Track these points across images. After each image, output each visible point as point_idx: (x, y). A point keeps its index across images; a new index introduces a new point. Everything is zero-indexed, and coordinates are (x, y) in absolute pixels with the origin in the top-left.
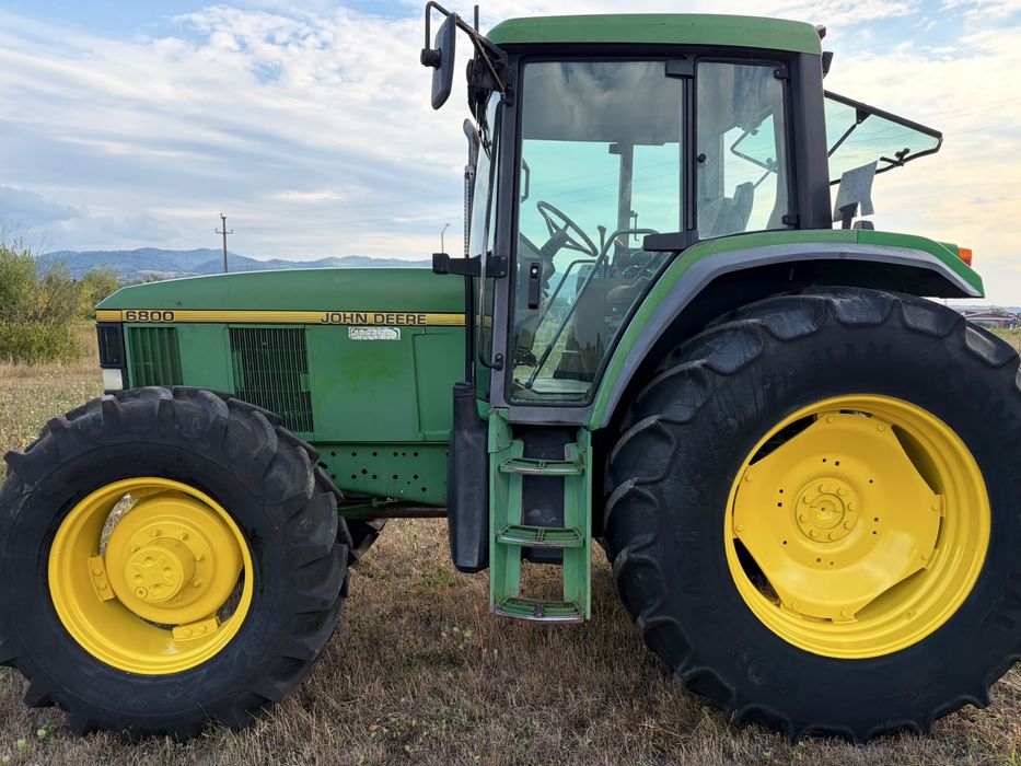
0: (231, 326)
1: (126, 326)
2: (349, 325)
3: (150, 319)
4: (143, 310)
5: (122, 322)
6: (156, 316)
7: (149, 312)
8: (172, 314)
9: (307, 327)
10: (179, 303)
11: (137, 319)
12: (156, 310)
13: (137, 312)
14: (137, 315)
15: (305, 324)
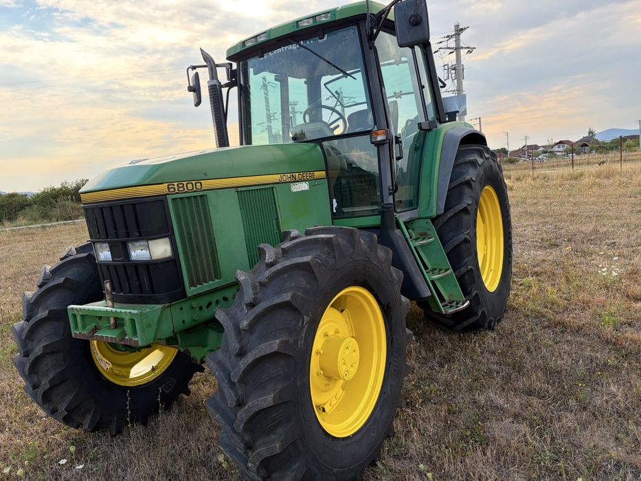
0: (239, 189)
1: (169, 198)
2: (290, 182)
3: (186, 190)
4: (180, 182)
5: (165, 195)
6: (190, 186)
7: (185, 183)
8: (201, 183)
9: (275, 185)
10: (205, 174)
11: (177, 191)
12: (189, 181)
13: (176, 184)
14: (176, 187)
15: (274, 184)
